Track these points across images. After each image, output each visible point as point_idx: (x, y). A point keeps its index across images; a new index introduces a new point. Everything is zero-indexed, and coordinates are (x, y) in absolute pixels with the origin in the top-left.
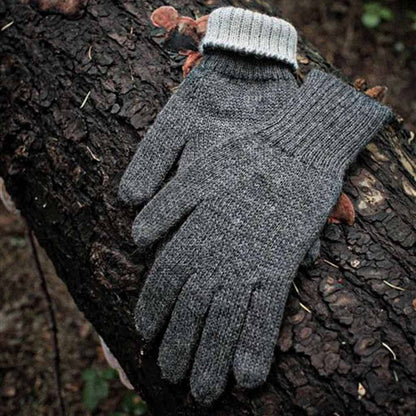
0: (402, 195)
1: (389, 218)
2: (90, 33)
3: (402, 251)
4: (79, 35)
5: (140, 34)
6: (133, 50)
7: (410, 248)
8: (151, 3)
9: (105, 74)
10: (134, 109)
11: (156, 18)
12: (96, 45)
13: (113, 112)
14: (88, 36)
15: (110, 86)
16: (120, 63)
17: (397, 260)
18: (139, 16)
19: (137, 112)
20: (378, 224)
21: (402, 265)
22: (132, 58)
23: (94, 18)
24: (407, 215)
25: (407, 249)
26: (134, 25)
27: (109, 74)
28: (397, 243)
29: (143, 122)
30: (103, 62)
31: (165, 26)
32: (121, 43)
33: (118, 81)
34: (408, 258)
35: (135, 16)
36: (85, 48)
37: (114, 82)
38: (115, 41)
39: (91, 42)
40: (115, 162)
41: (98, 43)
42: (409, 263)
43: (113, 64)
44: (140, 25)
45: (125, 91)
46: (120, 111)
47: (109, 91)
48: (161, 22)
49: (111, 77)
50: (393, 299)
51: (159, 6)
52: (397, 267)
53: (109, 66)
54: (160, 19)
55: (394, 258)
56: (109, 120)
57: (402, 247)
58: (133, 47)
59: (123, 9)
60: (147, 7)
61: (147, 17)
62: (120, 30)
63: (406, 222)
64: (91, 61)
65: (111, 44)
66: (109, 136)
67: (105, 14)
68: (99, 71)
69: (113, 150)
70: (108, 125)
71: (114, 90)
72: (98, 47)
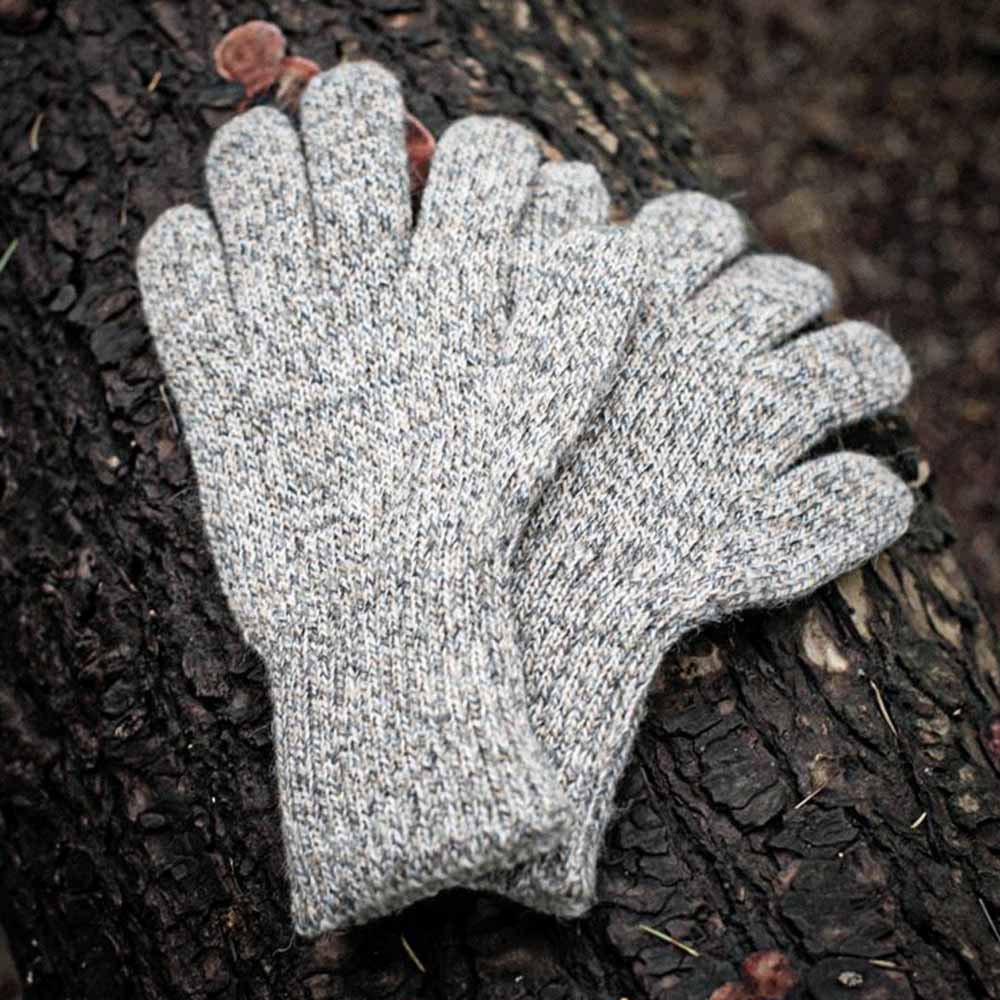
0: (789, 662)
1: (722, 729)
2: (48, 75)
3: (731, 834)
4: (18, 80)
5: (175, 95)
6: (146, 139)
7: (758, 830)
8: (227, 7)
9: (60, 198)
10: (106, 309)
11: (229, 55)
12: (56, 113)
13: (57, 306)
14: (39, 85)
15: (64, 233)
16: (104, 171)
17: (710, 858)
18: (185, 42)
19: (113, 316)
20: (684, 745)
21: (718, 877)
22: (139, 161)
23: (70, 36)
24: (782, 725)
25: (748, 830)
26: (168, 68)
27: (69, 198)
28: (723, 810)
29: (120, 347)
30: (62, 164)
31: (246, 79)
32: (117, 115)
33: (87, 221)
34: (742, 860)
35: (173, 42)
36: (26, 119)
37: (77, 223)
38: (104, 107)
39: (43, 102)
40: (37, 446)
41: (64, 106)
42: (741, 873)
43: (84, 173)
44: (181, 67)
45: (95, 252)
46: (72, 306)
47: (59, 247)
48: (238, 67)
49: (73, 207)
50: (659, 977)
51: (248, 19)
52: (701, 882)
53: (75, 177)
54: (239, 56)
55: (700, 850)
56: (47, 328)
57: (735, 823)
58: (145, 130)
59: (149, 17)
60: (215, 18)
61: (206, 49)
62: (125, 78)
63: (773, 748)
64: (34, 157)
65: (95, 115)
66: (38, 372)
67: (97, 25)
68: (46, 185)
69: (39, 414)
70: (42, 339)
71: (72, 245)
72: (60, 119)
